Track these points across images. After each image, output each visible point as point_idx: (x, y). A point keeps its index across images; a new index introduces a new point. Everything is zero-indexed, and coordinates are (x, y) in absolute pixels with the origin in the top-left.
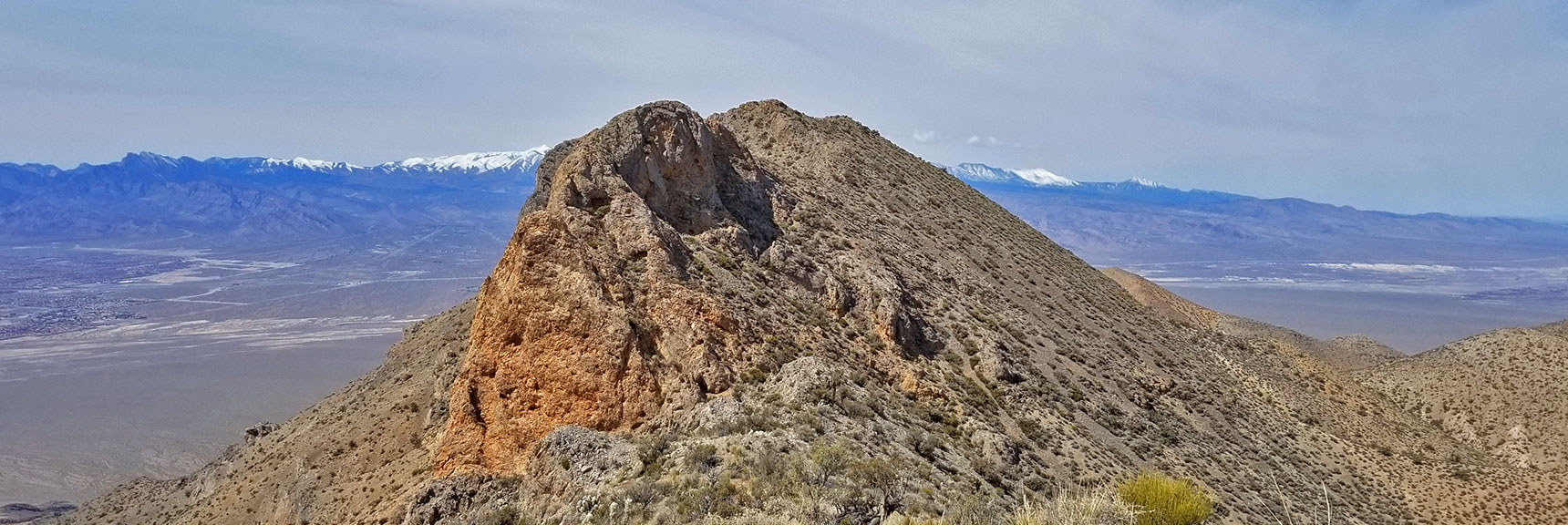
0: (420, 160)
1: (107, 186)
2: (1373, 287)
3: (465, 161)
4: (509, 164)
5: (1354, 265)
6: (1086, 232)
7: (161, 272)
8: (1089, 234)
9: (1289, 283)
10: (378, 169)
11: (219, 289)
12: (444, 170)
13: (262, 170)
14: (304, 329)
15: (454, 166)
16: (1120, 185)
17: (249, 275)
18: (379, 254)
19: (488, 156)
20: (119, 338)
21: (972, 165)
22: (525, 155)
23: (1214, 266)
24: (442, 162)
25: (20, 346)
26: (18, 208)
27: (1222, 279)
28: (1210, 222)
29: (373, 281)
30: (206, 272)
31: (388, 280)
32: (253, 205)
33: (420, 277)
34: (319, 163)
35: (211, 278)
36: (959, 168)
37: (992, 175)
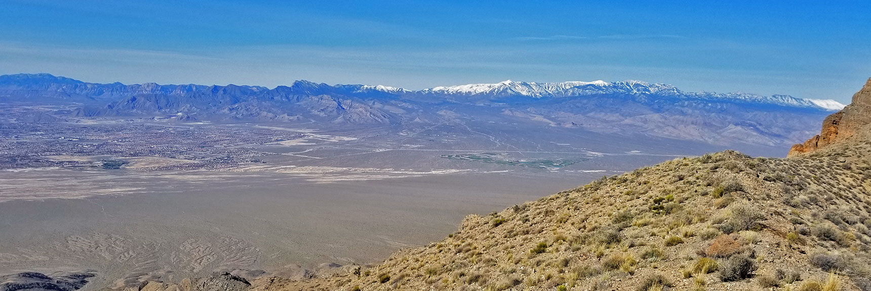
0: (442, 88)
1: (282, 96)
3: (465, 88)
4: (488, 90)
7: (288, 140)
10: (419, 92)
11: (311, 150)
12: (453, 93)
13: (361, 91)
14: (342, 173)
15: (459, 91)
17: (331, 143)
18: (402, 135)
19: (478, 86)
21: (781, 96)
22: (498, 86)
24: (453, 89)
26: (236, 106)
29: (392, 149)
30: (310, 141)
31: (401, 149)
33: (418, 148)
34: (390, 88)
35: (310, 144)
37: (795, 103)
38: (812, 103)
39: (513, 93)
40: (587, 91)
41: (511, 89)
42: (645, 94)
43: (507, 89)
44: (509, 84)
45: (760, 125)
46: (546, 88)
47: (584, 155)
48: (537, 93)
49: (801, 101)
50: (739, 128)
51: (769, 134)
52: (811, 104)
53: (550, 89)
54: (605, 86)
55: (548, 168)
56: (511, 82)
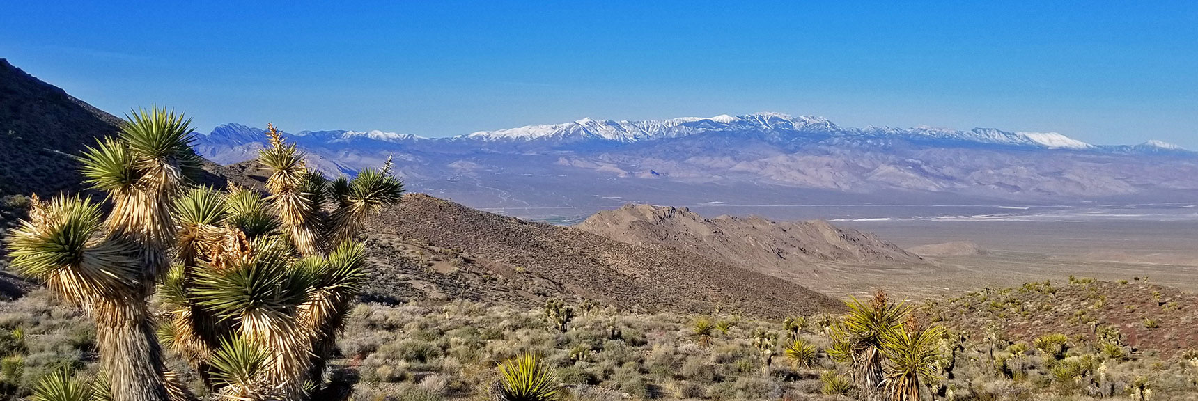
3: (516, 133)
4: (550, 133)
12: (497, 140)
13: (342, 141)
15: (505, 137)
19: (533, 127)
21: (984, 130)
24: (496, 134)
34: (393, 135)
36: (971, 132)
37: (1003, 138)
38: (1028, 138)
39: (589, 137)
43: (580, 130)
44: (586, 124)
46: (643, 128)
48: (630, 136)
49: (1014, 137)
52: (1026, 140)
53: (650, 130)
56: (589, 120)
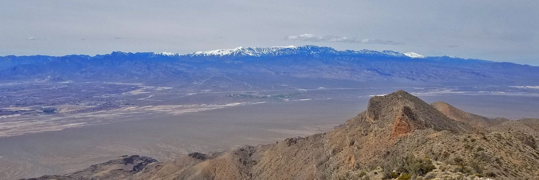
0: (201, 52)
2: (533, 95)
3: (215, 52)
4: (230, 53)
5: (527, 87)
6: (430, 76)
7: (133, 90)
8: (431, 76)
9: (503, 93)
10: (188, 55)
11: (152, 96)
12: (209, 56)
13: (153, 56)
14: (182, 108)
15: (212, 54)
16: (442, 57)
17: (159, 91)
18: (196, 84)
19: (222, 51)
20: (129, 111)
21: (388, 51)
22: (235, 50)
23: (476, 87)
24: (209, 53)
25: (102, 113)
26: (84, 70)
27: (478, 92)
28: (475, 71)
29: (196, 93)
30: (146, 90)
31: (201, 93)
32: (154, 68)
33: (210, 92)
34: (170, 54)
35: (148, 92)
36: (383, 52)
37: (395, 55)
38: (403, 54)
39: (245, 54)
40: (286, 52)
41: (243, 52)
42: (317, 53)
43: (241, 52)
44: (241, 49)
45: (379, 69)
46: (262, 51)
47: (298, 91)
48: (258, 54)
49: (398, 54)
50: (369, 72)
51: (384, 74)
53: (264, 51)
54: (295, 49)
55: (284, 99)
